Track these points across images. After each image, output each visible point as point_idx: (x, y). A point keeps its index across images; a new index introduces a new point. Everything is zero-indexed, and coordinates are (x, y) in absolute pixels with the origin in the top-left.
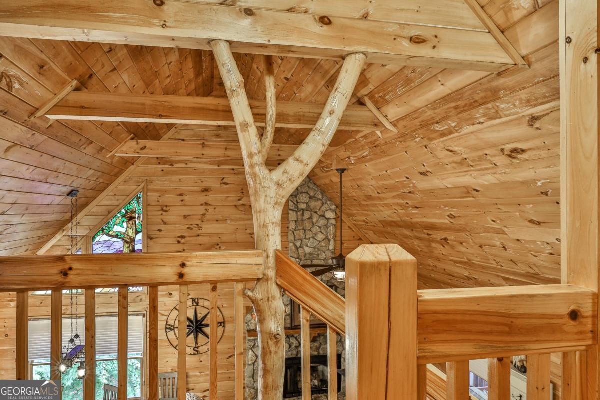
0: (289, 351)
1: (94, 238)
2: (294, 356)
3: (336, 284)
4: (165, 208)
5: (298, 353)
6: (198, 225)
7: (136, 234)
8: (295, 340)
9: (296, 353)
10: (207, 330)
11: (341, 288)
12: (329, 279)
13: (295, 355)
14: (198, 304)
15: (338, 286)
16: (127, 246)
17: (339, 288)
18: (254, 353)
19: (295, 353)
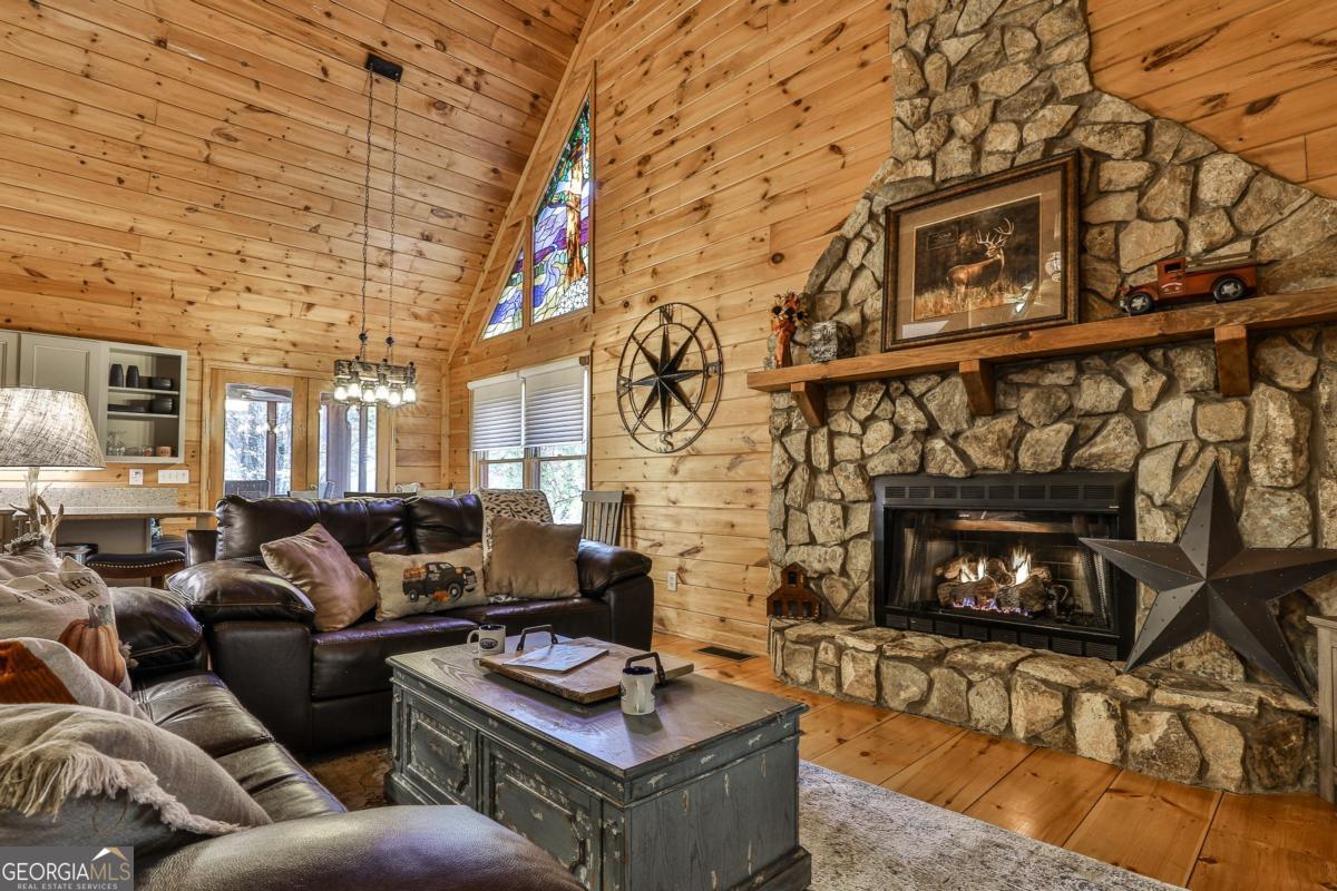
0: (892, 451)
1: (537, 218)
2: (910, 470)
3: (1092, 142)
4: (620, 108)
5: (923, 457)
6: (671, 117)
7: (583, 185)
8: (910, 405)
9: (916, 458)
10: (687, 386)
11: (1117, 153)
12: (1056, 131)
13: (913, 464)
14: (670, 319)
15: (1102, 148)
16: (570, 216)
17: (1108, 157)
18: (786, 450)
19: (912, 455)
